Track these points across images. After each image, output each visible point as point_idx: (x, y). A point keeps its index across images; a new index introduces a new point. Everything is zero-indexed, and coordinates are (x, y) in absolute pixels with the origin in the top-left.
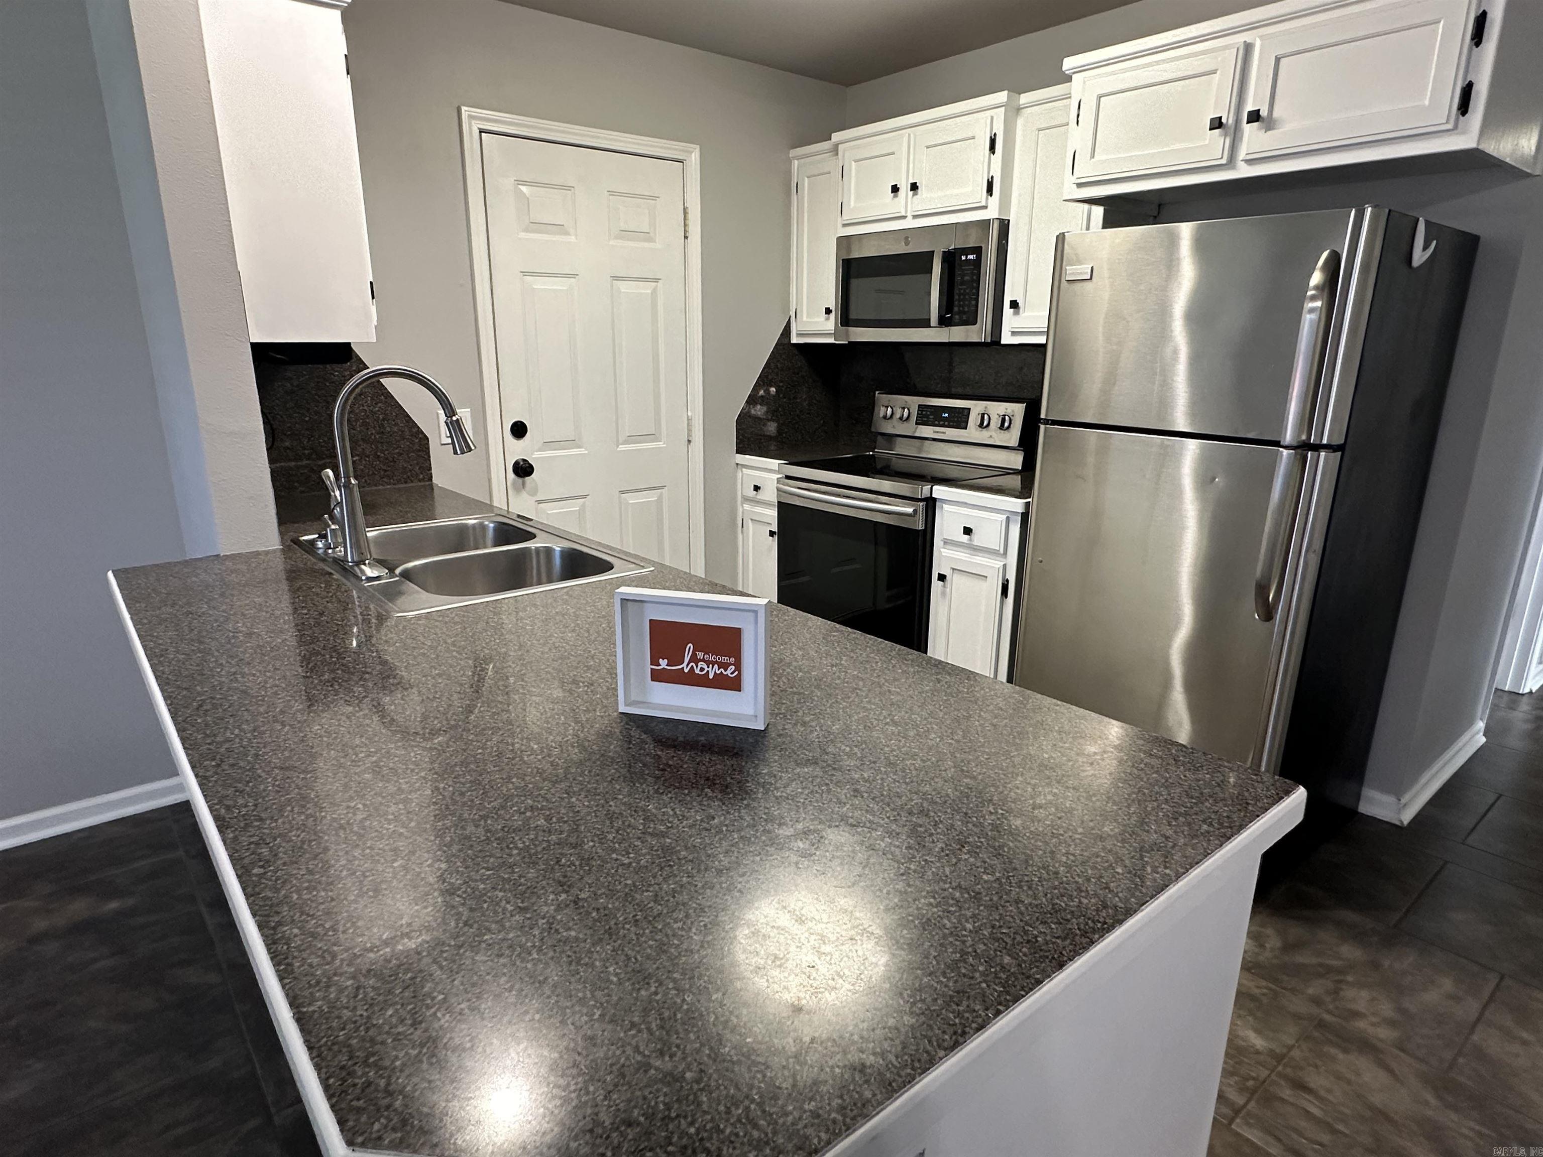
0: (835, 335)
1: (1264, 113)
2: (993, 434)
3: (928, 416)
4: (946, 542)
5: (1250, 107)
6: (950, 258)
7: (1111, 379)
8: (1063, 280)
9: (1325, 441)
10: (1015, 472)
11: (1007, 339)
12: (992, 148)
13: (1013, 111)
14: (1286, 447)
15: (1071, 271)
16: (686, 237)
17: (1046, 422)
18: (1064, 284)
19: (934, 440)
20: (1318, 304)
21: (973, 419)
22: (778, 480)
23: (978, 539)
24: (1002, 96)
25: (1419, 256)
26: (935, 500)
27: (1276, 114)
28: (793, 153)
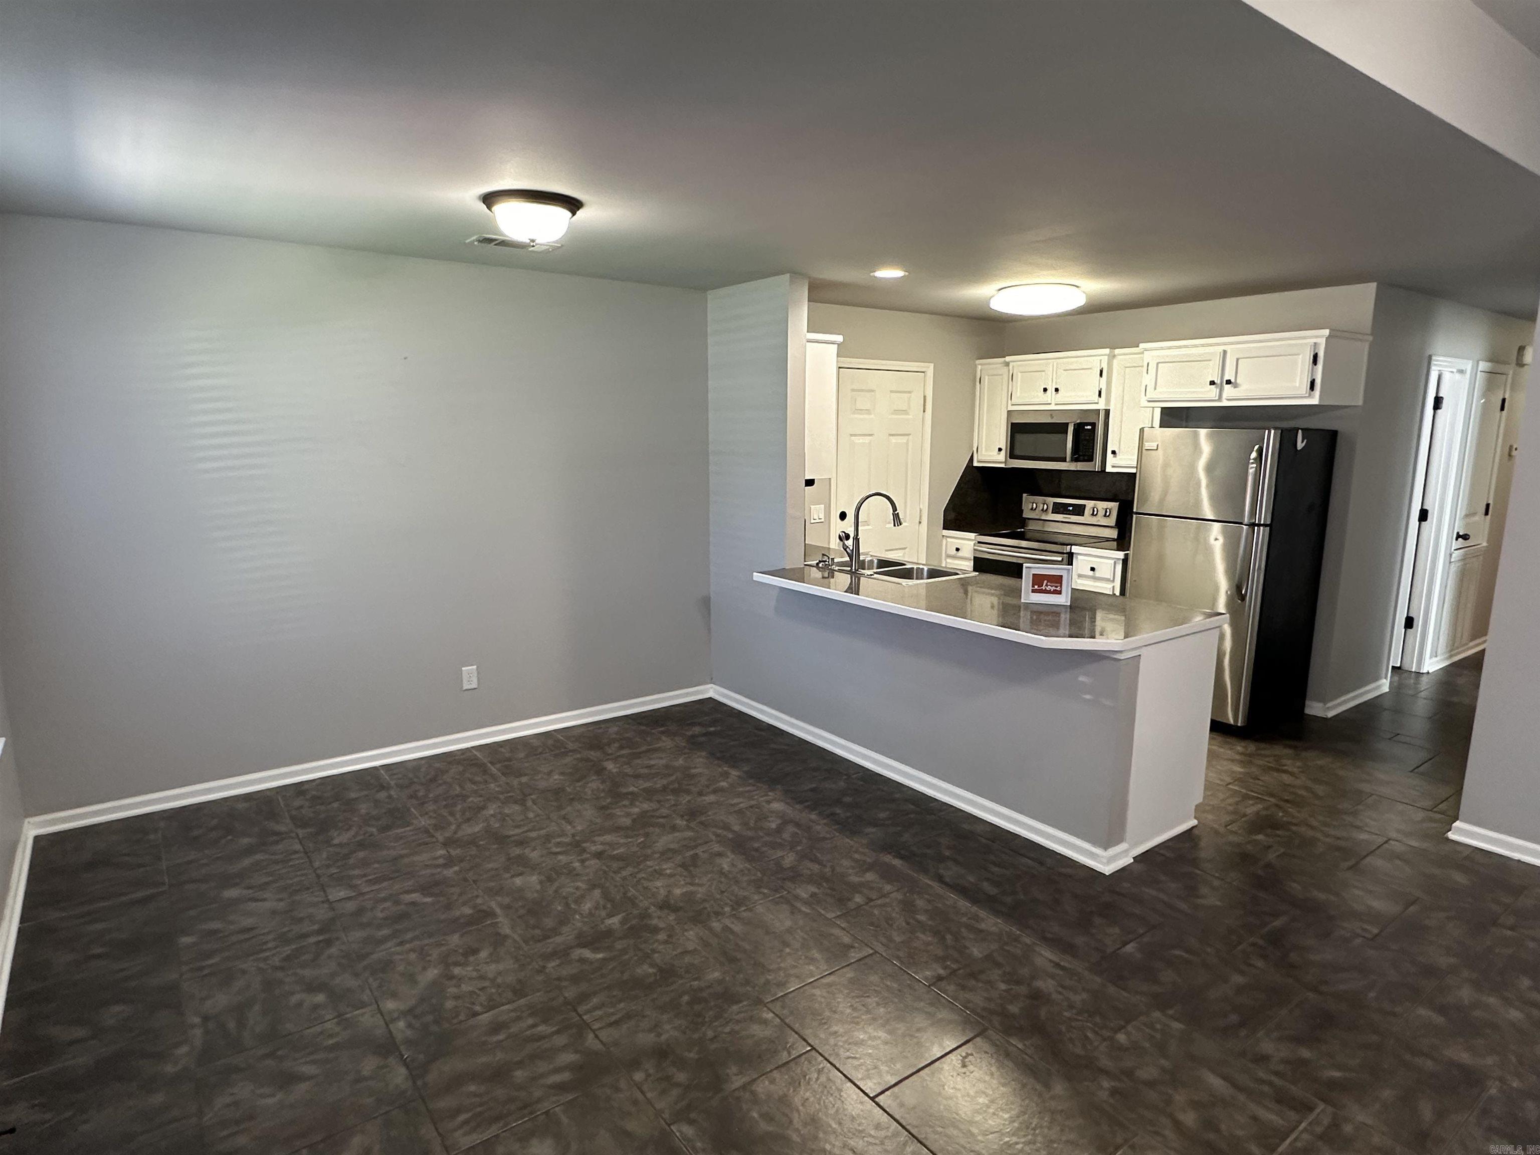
0: (1005, 462)
1: (1233, 380)
2: (1099, 518)
3: (1059, 509)
4: (1080, 576)
5: (1226, 378)
6: (1079, 428)
7: (1165, 493)
8: (1144, 449)
9: (1262, 522)
10: (1114, 540)
11: (1109, 469)
12: (1101, 375)
13: (1112, 357)
14: (1246, 525)
15: (1147, 445)
16: (924, 411)
17: (1137, 513)
18: (1144, 451)
19: (1062, 522)
20: (1255, 465)
21: (1087, 511)
22: (974, 545)
23: (1098, 574)
24: (1107, 351)
25: (1300, 445)
26: (1073, 553)
27: (1238, 381)
28: (978, 362)
